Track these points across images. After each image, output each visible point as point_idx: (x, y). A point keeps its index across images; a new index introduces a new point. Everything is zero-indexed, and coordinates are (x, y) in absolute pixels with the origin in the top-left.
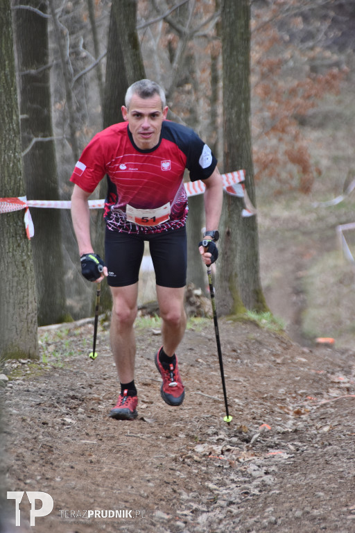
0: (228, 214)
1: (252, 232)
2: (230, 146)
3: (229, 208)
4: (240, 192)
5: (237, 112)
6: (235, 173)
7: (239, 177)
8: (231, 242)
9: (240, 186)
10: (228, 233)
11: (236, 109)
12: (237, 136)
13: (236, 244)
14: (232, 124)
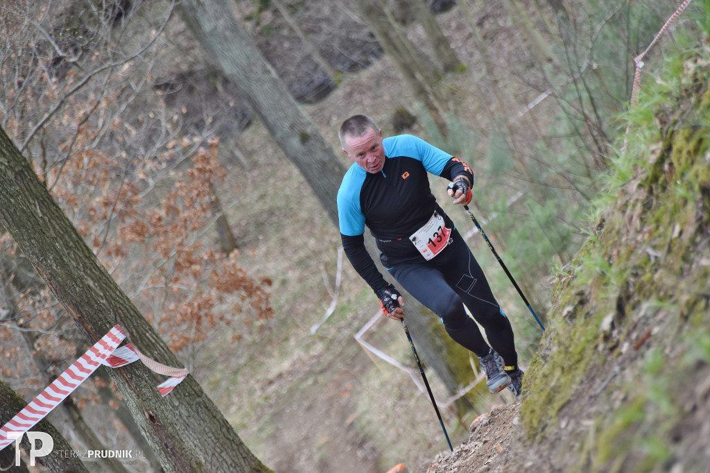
0: (134, 394)
1: (198, 400)
2: (76, 306)
3: (129, 386)
4: (131, 355)
5: (55, 259)
6: (106, 338)
7: (114, 339)
8: (163, 427)
9: (124, 348)
10: (151, 417)
11: (51, 257)
12: (77, 289)
13: (171, 424)
14: (60, 279)
